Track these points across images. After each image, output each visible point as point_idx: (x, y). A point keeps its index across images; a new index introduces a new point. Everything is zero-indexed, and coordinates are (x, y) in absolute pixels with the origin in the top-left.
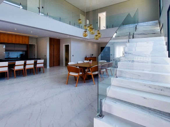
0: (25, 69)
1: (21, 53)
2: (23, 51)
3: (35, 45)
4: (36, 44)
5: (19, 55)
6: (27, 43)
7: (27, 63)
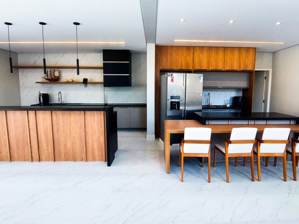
0: (255, 153)
1: (233, 94)
2: (237, 89)
3: (268, 72)
4: (271, 71)
5: (229, 99)
6: (250, 68)
7: (264, 138)
